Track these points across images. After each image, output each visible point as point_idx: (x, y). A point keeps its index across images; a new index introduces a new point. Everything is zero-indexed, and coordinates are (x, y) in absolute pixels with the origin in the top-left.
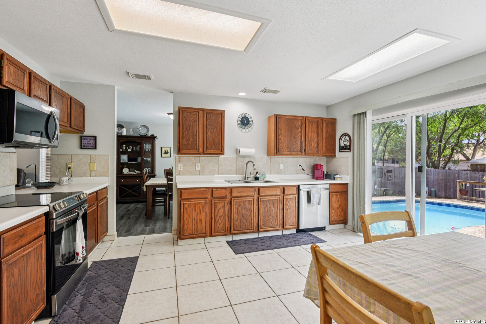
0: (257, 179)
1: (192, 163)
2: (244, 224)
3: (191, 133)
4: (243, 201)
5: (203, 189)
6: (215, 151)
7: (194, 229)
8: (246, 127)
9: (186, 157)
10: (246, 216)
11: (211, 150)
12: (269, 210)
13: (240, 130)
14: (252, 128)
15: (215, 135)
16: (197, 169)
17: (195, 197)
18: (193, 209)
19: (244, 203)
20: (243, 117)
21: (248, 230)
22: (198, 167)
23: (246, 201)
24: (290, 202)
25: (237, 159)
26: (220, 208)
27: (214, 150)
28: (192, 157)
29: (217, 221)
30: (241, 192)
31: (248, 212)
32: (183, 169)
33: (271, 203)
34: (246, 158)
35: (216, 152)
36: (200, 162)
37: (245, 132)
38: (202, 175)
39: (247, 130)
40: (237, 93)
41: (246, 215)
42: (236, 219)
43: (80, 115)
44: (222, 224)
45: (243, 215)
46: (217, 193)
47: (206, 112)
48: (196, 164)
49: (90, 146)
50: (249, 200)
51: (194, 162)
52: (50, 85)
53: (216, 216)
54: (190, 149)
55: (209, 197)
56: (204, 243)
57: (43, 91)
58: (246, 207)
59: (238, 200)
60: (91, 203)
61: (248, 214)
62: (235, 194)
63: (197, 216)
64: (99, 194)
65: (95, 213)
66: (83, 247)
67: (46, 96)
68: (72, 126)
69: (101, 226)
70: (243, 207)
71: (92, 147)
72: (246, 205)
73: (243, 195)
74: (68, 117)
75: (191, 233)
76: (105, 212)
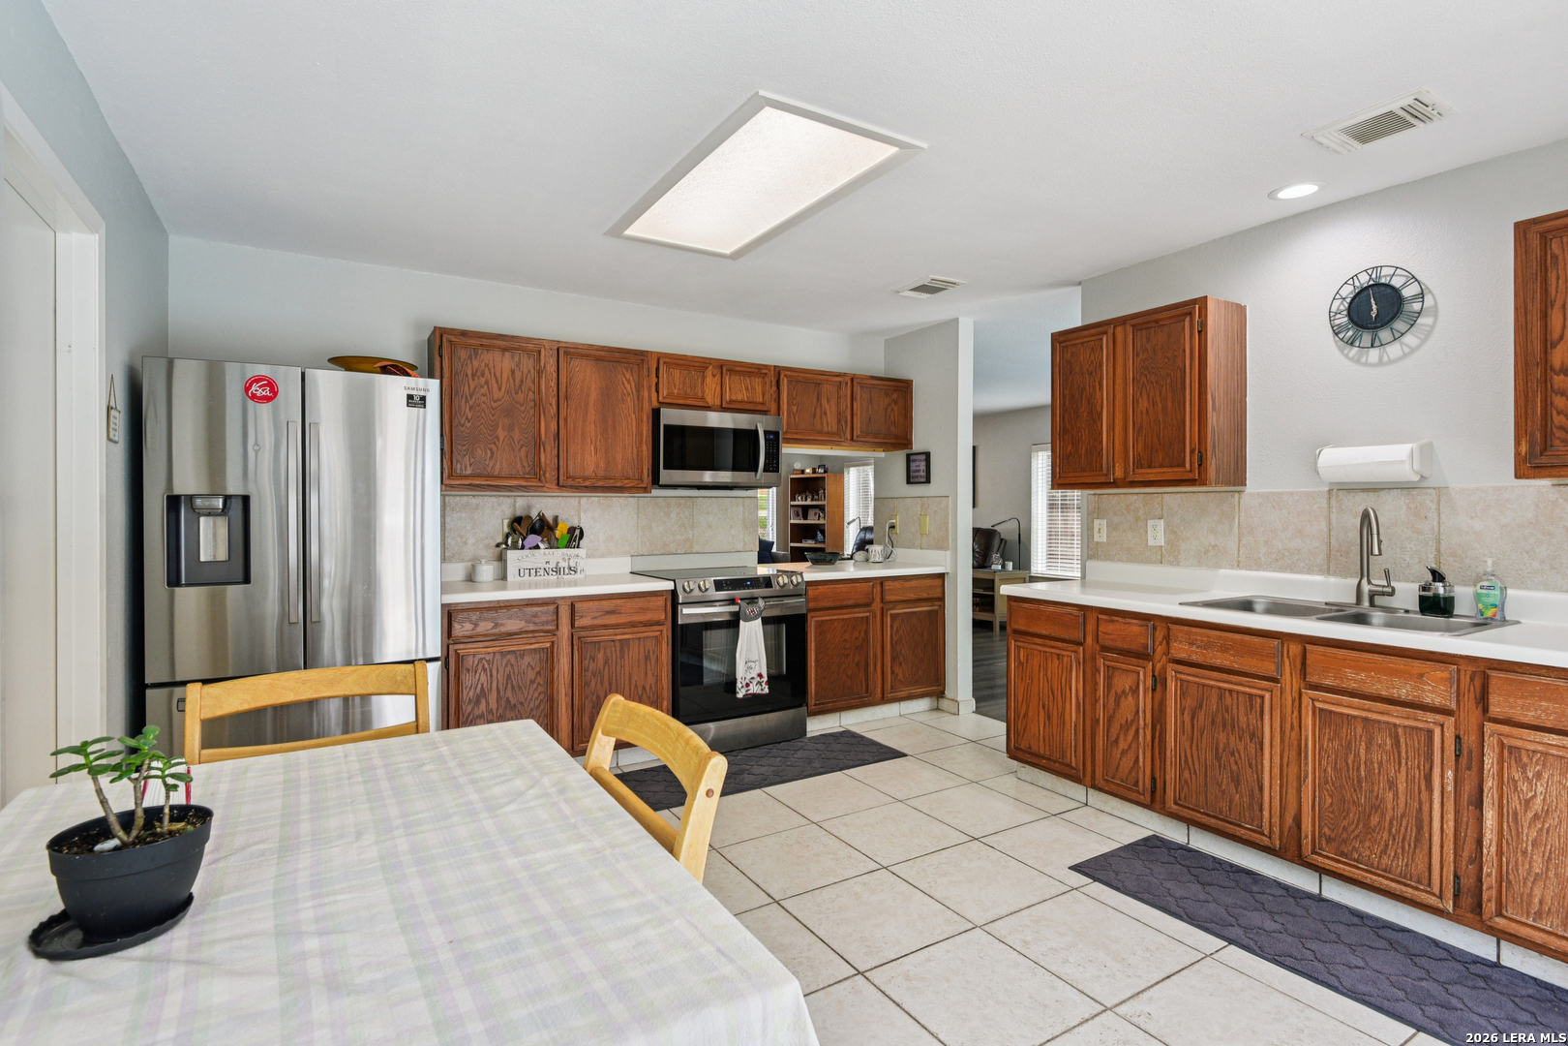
0: (1435, 606)
1: (1137, 519)
2: (1223, 792)
4: (1219, 688)
5: (1068, 610)
6: (1165, 470)
7: (1044, 741)
8: (1384, 335)
9: (1116, 498)
10: (1232, 760)
11: (1150, 467)
12: (1370, 772)
13: (1352, 359)
14: (1428, 335)
15: (1165, 408)
16: (1151, 542)
17: (1044, 632)
18: (1039, 671)
19: (1221, 697)
20: (1364, 290)
21: (1243, 831)
22: (1157, 534)
23: (1234, 695)
24: (1538, 775)
25: (1333, 502)
26: (1124, 692)
27: (1161, 466)
28: (1135, 497)
29: (1113, 737)
30: (1208, 646)
31: (1246, 748)
32: (1108, 537)
33: (1383, 739)
34: (1382, 493)
35: (1169, 473)
36: (1165, 514)
37: (1381, 363)
38: (1171, 564)
39: (1394, 350)
40: (1272, 195)
41: (1233, 754)
42: (1186, 757)
43: (889, 411)
44: (1131, 755)
45: (1217, 749)
46: (1110, 632)
47: (1133, 326)
48: (1150, 523)
49: (921, 476)
50: (1247, 690)
51: (1141, 513)
52: (778, 371)
53: (1110, 720)
54: (1083, 471)
55: (1089, 640)
56: (1086, 804)
57: (753, 388)
58: (1233, 719)
59: (1197, 680)
60: (844, 603)
61: (1242, 753)
62: (1180, 650)
63: (1051, 698)
64: (887, 588)
65: (864, 628)
66: (760, 676)
67: (763, 396)
68: (855, 438)
69: (900, 664)
70: (1220, 716)
71: (924, 480)
72: (1235, 711)
73: (1218, 662)
74: (839, 421)
75: (1034, 749)
76: (925, 634)
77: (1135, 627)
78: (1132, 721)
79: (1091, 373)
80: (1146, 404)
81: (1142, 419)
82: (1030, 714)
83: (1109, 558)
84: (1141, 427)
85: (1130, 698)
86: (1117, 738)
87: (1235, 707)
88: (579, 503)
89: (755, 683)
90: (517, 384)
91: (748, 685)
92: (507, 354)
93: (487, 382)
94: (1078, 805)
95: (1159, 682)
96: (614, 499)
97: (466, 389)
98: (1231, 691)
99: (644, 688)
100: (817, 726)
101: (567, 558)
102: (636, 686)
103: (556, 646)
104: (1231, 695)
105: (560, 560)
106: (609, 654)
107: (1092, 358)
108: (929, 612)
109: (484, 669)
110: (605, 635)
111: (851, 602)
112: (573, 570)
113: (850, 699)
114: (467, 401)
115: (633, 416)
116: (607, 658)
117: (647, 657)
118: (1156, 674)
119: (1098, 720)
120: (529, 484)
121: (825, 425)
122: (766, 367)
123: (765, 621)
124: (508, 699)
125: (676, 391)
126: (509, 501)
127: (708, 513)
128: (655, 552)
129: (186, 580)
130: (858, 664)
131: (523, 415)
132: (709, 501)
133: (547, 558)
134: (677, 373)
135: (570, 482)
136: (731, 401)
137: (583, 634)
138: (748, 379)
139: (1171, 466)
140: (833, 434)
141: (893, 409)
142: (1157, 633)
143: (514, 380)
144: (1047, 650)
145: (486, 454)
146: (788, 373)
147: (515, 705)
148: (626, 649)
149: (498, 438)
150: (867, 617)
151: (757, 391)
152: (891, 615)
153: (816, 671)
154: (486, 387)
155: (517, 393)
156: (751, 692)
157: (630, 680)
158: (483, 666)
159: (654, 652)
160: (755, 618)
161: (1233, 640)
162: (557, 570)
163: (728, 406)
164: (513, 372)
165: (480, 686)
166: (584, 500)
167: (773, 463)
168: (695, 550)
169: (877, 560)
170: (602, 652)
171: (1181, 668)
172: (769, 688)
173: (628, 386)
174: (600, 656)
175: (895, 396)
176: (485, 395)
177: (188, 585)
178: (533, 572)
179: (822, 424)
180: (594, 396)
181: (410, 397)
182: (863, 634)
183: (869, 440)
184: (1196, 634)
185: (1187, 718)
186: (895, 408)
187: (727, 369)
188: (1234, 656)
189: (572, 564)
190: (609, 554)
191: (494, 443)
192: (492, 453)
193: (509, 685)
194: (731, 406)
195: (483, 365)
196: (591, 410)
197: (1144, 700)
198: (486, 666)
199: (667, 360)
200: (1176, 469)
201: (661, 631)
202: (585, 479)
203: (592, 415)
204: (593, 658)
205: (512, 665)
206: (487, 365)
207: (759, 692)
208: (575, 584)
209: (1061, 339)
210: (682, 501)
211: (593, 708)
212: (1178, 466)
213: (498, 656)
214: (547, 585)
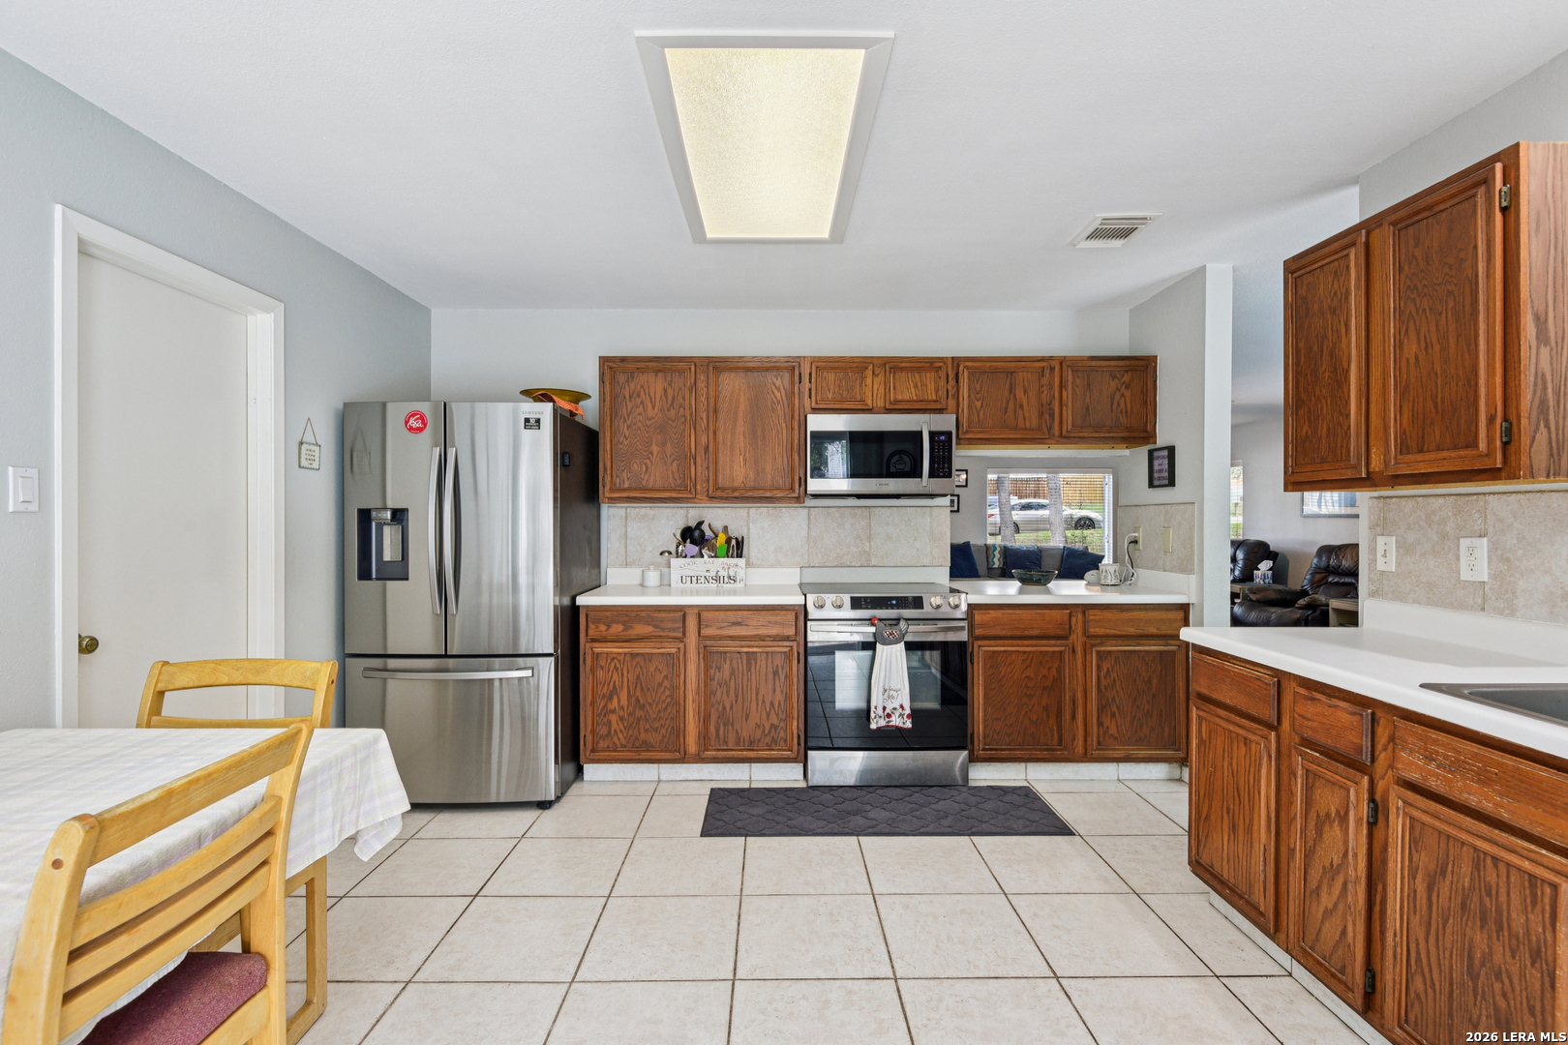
1: (1444, 537)
3: (1327, 374)
4: (1476, 849)
6: (1446, 454)
7: (1228, 861)
9: (1411, 503)
10: (1498, 987)
11: (1421, 451)
15: (1444, 350)
16: (1465, 575)
17: (1227, 701)
18: (1224, 757)
22: (1476, 562)
23: (1502, 868)
26: (1328, 815)
27: (1439, 449)
28: (1441, 501)
29: (1313, 884)
30: (1456, 766)
32: (1398, 564)
35: (1451, 460)
36: (1489, 529)
38: (1501, 612)
41: (1498, 976)
42: (1418, 953)
43: (1117, 396)
44: (1336, 919)
45: (1471, 958)
46: (1309, 716)
47: (1394, 224)
48: (1464, 543)
49: (1164, 478)
50: (1526, 865)
51: (1450, 527)
52: (956, 361)
53: (1309, 855)
54: (1324, 461)
55: (1286, 724)
56: (1290, 975)
57: (924, 385)
58: (1499, 911)
59: (1438, 824)
60: (1026, 633)
61: (1516, 982)
62: (1411, 763)
63: (1237, 801)
64: (1091, 617)
65: (1056, 665)
66: (902, 707)
67: (937, 392)
68: (1064, 433)
69: (1113, 715)
70: (1476, 899)
71: (1166, 482)
72: (1503, 898)
73: (1473, 801)
74: (1041, 415)
75: (1217, 868)
76: (1155, 681)
77: (1344, 715)
78: (1339, 866)
79: (1335, 310)
80: (1414, 347)
81: (1408, 374)
82: (1213, 817)
83: (1399, 597)
84: (1407, 386)
85: (1336, 828)
86: (1319, 887)
87: (1503, 891)
88: (748, 513)
89: (897, 715)
90: (669, 402)
91: (889, 716)
92: (660, 375)
93: (642, 403)
94: (1277, 970)
95: (1377, 813)
96: (784, 510)
97: (624, 410)
98: (1496, 860)
99: (772, 704)
100: (985, 775)
101: (726, 567)
102: (763, 702)
103: (682, 653)
104: (1496, 866)
105: (720, 569)
106: (735, 666)
107: (1336, 286)
108: (1161, 652)
109: (616, 668)
110: (732, 647)
111: (1035, 632)
112: (732, 579)
113: (1036, 750)
114: (625, 421)
115: (784, 425)
116: (733, 669)
117: (776, 673)
118: (1378, 797)
119: (1294, 850)
120: (680, 495)
121: (1020, 419)
122: (942, 359)
123: (911, 647)
124: (637, 698)
125: (830, 396)
126: (682, 512)
127: (887, 524)
128: (827, 564)
129: (376, 575)
130: (1046, 708)
131: (675, 431)
132: (889, 511)
133: (707, 567)
134: (831, 376)
135: (719, 494)
136: (896, 401)
137: (708, 643)
138: (917, 375)
139: (1455, 448)
140: (1032, 429)
141: (1123, 395)
142: (1380, 730)
143: (667, 399)
144: (1232, 728)
145: (642, 468)
146: (970, 364)
147: (644, 705)
148: (753, 662)
149: (651, 453)
150: (1061, 652)
151: (930, 387)
152: (1098, 652)
153: (985, 711)
154: (641, 407)
155: (669, 410)
156: (893, 723)
157: (757, 694)
158: (615, 665)
159: (783, 669)
160: (897, 642)
161: (1499, 765)
162: (717, 579)
163: (892, 407)
164: (665, 390)
165: (612, 683)
166: (752, 511)
167: (944, 468)
168: (872, 564)
169: (1109, 582)
170: (728, 662)
171: (1411, 796)
172: (912, 723)
173: (778, 395)
174: (726, 667)
175: (1126, 378)
176: (640, 414)
177: (377, 579)
178: (694, 579)
179: (1016, 418)
180: (743, 406)
181: (527, 420)
182: (1054, 672)
183: (1086, 435)
184: (1435, 742)
185: (1421, 887)
186: (1128, 394)
187: (893, 366)
188: (1501, 795)
189: (732, 574)
190: (778, 564)
191: (649, 458)
192: (647, 468)
193: (639, 685)
194: (896, 407)
195: (639, 387)
196: (740, 422)
197: (1357, 837)
198: (618, 665)
199: (819, 364)
200: (1462, 453)
201: (791, 647)
202: (734, 490)
203: (740, 428)
204: (719, 668)
205: (641, 667)
206: (642, 387)
207: (901, 725)
208: (734, 593)
209: (1293, 268)
210: (856, 510)
211: (719, 717)
212: (1467, 447)
213: (628, 658)
214: (707, 593)
